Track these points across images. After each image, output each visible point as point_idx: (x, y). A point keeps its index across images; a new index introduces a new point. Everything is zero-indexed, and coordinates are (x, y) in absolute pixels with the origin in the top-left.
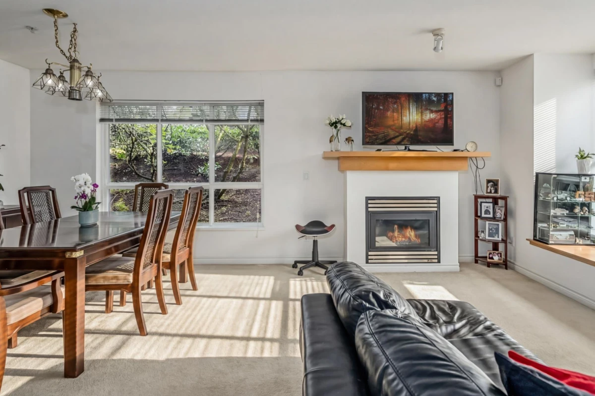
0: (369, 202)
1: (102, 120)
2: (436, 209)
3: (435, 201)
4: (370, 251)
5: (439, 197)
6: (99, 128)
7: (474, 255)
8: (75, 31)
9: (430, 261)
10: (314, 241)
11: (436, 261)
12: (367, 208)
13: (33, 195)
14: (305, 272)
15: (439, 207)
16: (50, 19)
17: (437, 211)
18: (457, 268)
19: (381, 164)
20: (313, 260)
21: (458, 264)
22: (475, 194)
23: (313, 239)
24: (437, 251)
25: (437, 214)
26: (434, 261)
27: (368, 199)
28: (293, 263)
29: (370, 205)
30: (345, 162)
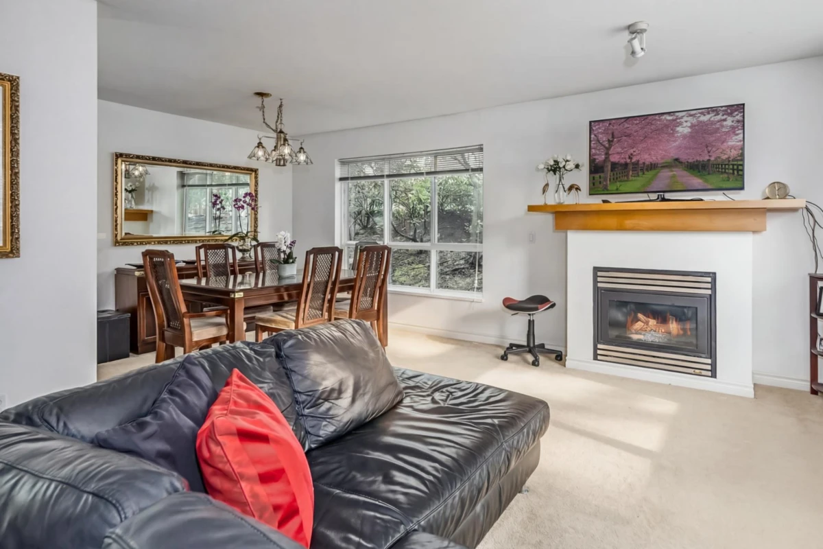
0: (599, 274)
1: (341, 179)
2: (709, 292)
3: (709, 279)
4: (600, 343)
5: (715, 274)
6: (338, 186)
7: (809, 379)
8: (281, 106)
9: (697, 371)
10: (529, 321)
11: (709, 374)
12: (595, 282)
13: (265, 249)
14: (510, 357)
15: (714, 288)
16: (259, 100)
17: (710, 295)
18: (750, 393)
19: (612, 221)
20: (528, 345)
21: (753, 386)
22: (813, 272)
23: (528, 318)
24: (711, 358)
25: (712, 299)
26: (704, 373)
27: (596, 270)
28: (508, 346)
29: (599, 279)
30: (565, 218)
